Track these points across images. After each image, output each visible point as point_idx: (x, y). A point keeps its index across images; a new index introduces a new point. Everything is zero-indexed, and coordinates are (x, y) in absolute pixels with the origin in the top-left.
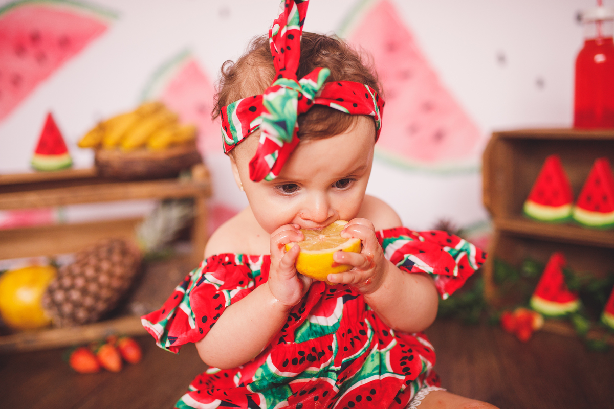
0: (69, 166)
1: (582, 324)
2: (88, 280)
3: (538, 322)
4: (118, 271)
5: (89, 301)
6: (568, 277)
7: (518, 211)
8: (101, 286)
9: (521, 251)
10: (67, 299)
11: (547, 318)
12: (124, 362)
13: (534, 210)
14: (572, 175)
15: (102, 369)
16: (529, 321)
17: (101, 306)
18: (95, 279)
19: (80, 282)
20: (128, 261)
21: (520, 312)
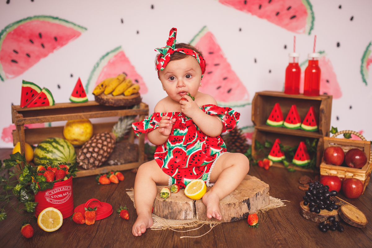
0: (87, 101)
1: (286, 163)
2: (100, 149)
3: (271, 164)
4: (110, 145)
5: (100, 157)
6: (281, 147)
7: (264, 123)
8: (104, 151)
9: (264, 138)
10: (92, 156)
11: (274, 162)
12: (120, 181)
13: (269, 122)
14: (283, 110)
15: (112, 183)
16: (268, 163)
17: (103, 160)
18: (102, 148)
19: (96, 150)
20: (113, 141)
21: (265, 160)
